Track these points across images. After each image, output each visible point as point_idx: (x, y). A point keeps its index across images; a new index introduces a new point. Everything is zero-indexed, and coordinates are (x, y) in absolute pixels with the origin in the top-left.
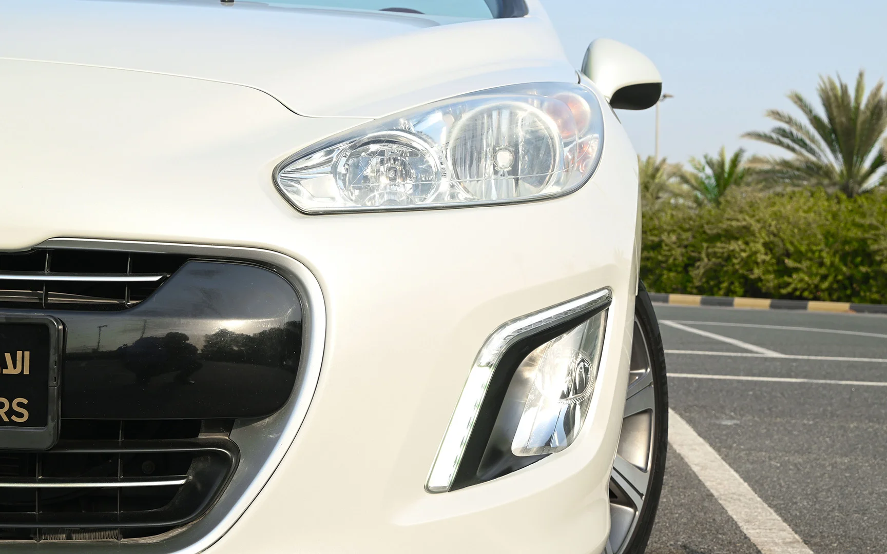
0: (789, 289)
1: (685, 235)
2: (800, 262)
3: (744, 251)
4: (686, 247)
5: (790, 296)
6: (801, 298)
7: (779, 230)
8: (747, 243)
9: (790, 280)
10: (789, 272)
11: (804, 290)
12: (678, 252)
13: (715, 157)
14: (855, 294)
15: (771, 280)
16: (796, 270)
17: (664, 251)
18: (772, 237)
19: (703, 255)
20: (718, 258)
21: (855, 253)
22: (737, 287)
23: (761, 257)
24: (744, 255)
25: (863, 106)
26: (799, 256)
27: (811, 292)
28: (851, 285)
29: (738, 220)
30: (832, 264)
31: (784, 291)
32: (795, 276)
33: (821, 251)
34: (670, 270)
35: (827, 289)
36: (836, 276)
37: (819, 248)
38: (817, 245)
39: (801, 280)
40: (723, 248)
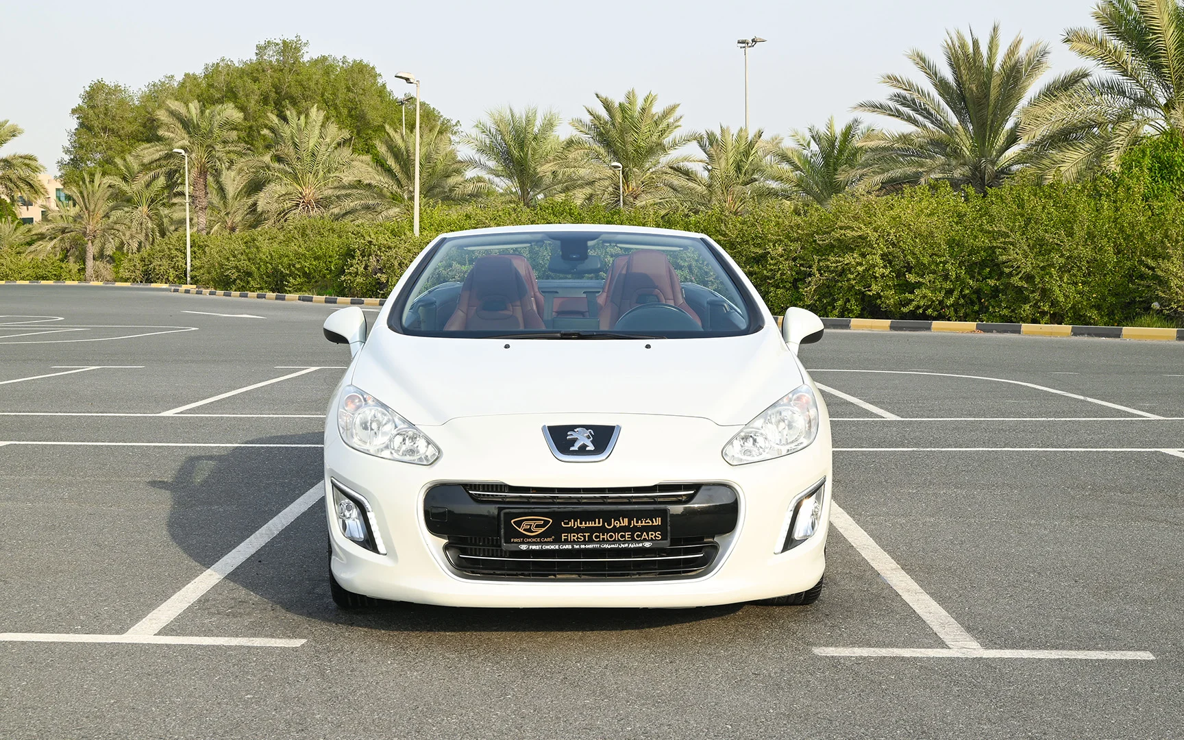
0: (911, 307)
1: (793, 246)
2: (922, 276)
3: (861, 264)
4: (794, 259)
5: (913, 315)
6: (925, 317)
7: (899, 238)
8: (863, 255)
9: (911, 296)
10: (911, 288)
11: (928, 307)
12: (786, 265)
13: (822, 130)
14: (983, 309)
15: (891, 298)
16: (919, 285)
17: (770, 265)
18: (891, 249)
19: (814, 270)
20: (832, 272)
21: (983, 264)
22: (854, 305)
23: (879, 271)
24: (860, 269)
25: (997, 67)
26: (922, 269)
27: (934, 310)
28: (979, 299)
29: (852, 229)
30: (958, 277)
31: (905, 310)
32: (917, 292)
33: (945, 263)
34: (777, 287)
35: (952, 305)
36: (962, 291)
37: (943, 259)
38: (940, 256)
39: (924, 297)
40: (837, 262)
